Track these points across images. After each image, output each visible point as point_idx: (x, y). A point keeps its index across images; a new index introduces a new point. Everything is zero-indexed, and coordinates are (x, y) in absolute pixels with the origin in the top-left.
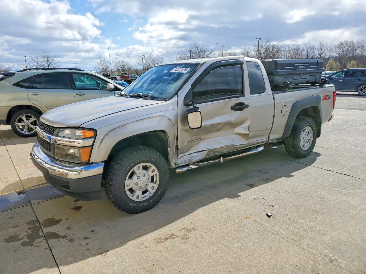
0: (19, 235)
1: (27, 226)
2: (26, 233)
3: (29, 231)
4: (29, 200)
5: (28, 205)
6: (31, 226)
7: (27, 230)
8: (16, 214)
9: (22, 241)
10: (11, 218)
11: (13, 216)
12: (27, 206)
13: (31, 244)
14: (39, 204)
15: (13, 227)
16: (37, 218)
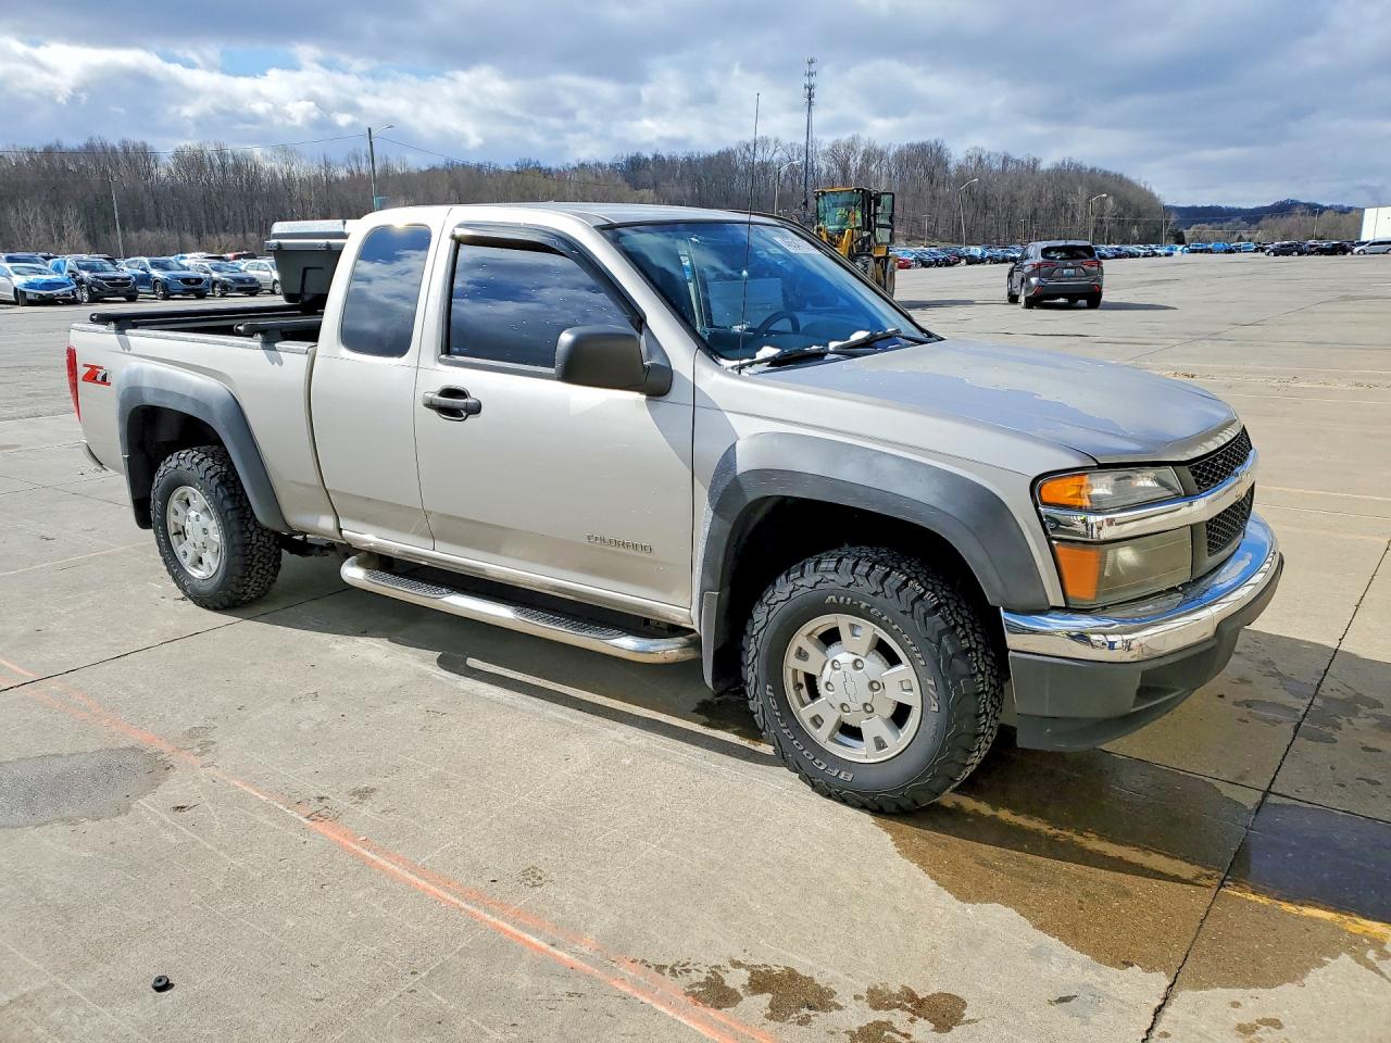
0: (1375, 726)
1: (1337, 735)
2: (1354, 720)
3: (1343, 721)
4: (1257, 813)
5: (1280, 795)
6: (1328, 730)
7: (1345, 725)
8: (1343, 786)
9: (1377, 711)
10: (1368, 781)
11: (1358, 784)
12: (1285, 793)
13: (1359, 698)
14: (1241, 777)
15: (1379, 751)
16: (1294, 739)
